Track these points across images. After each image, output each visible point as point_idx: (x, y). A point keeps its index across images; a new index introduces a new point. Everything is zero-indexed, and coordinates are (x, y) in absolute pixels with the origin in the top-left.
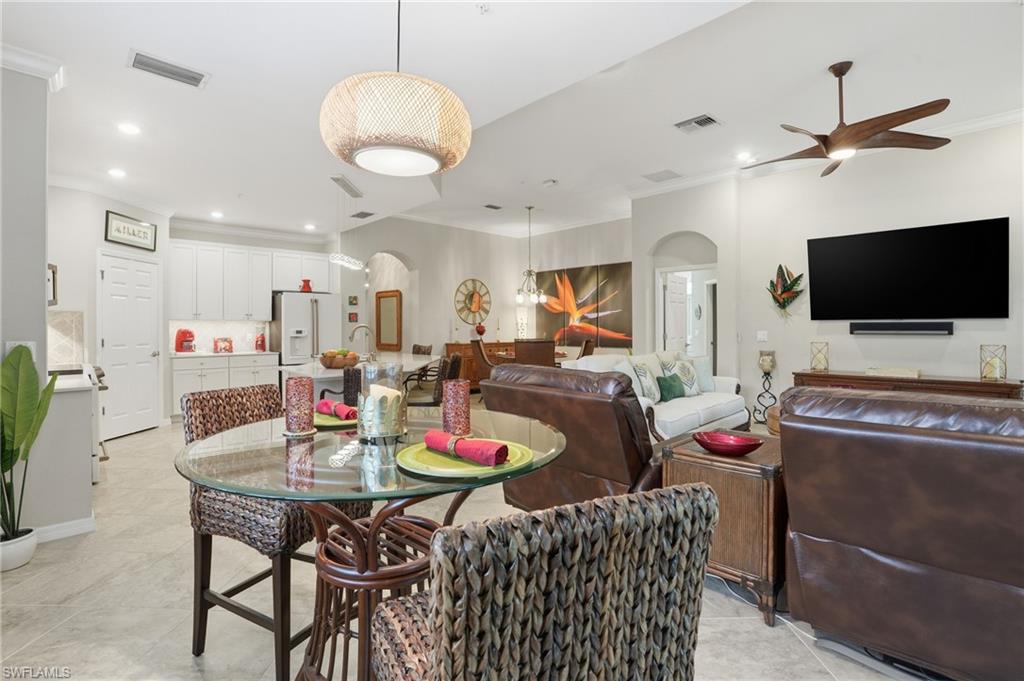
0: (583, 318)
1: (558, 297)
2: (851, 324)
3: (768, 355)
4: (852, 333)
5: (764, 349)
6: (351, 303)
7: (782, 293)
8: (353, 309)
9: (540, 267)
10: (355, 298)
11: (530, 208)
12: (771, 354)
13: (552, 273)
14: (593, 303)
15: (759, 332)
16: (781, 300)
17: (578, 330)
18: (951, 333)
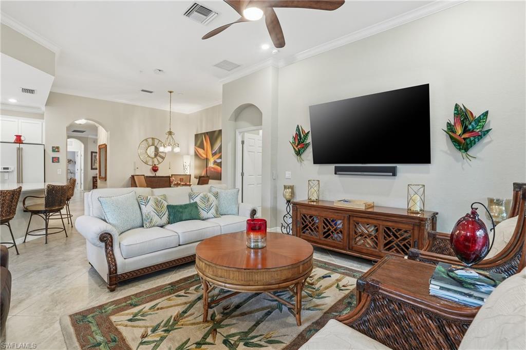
0: (215, 162)
1: (204, 149)
2: (335, 167)
3: (289, 188)
4: (336, 174)
5: (287, 184)
6: (53, 151)
7: (298, 145)
8: (56, 155)
9: (197, 130)
10: (58, 148)
11: (171, 92)
12: (292, 188)
13: (201, 134)
14: (219, 153)
15: (287, 172)
16: (297, 150)
17: (212, 170)
18: (394, 174)
